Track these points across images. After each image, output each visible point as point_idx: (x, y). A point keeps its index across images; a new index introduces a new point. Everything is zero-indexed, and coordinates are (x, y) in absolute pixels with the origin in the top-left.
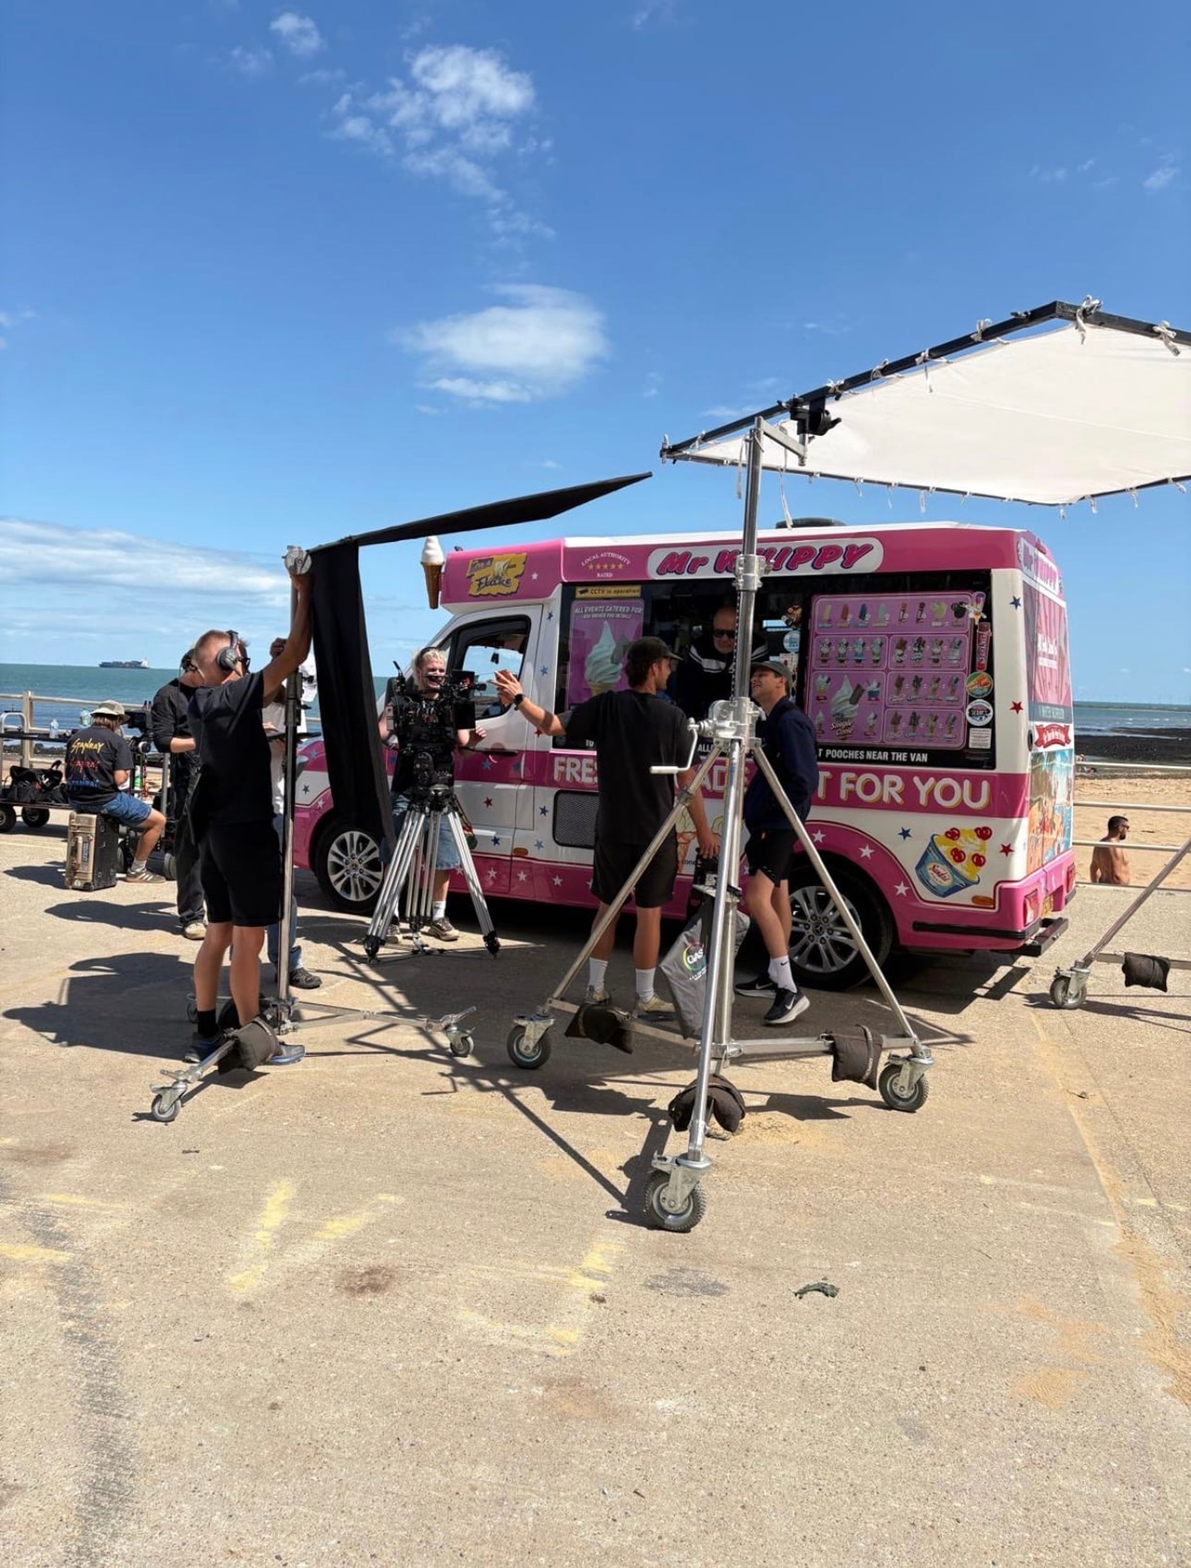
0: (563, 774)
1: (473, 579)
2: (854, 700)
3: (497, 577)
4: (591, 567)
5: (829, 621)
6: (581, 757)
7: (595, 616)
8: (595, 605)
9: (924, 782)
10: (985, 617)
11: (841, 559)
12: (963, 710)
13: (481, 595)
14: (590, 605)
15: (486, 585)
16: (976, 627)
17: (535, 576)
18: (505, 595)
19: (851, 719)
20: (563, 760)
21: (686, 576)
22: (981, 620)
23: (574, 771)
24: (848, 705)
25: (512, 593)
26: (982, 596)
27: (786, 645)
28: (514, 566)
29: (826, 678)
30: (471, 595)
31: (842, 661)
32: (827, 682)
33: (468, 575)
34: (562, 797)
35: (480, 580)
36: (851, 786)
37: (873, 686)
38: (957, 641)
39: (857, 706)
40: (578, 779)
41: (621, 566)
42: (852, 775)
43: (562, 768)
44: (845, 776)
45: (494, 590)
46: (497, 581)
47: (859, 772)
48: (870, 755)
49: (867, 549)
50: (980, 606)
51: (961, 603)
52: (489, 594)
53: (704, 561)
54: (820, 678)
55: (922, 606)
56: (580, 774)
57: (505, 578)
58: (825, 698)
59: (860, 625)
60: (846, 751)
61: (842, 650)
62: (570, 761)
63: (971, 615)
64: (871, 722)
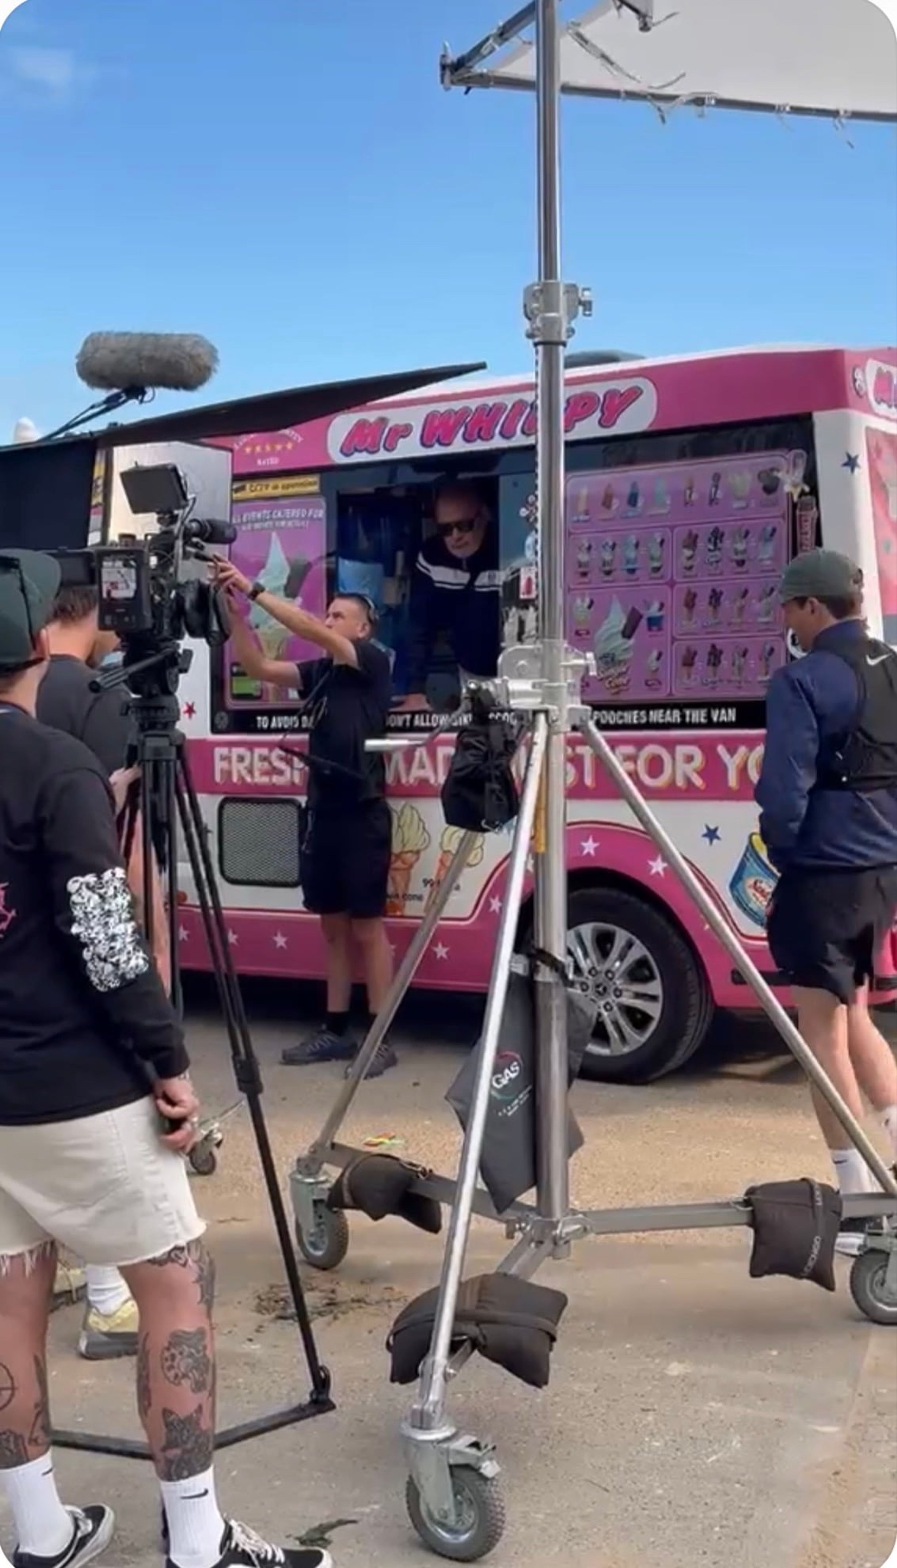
0: (228, 774)
2: (628, 633)
4: (248, 450)
5: (587, 513)
6: (251, 746)
7: (257, 526)
8: (257, 509)
9: (732, 752)
10: (807, 489)
12: (783, 636)
14: (249, 510)
16: (795, 506)
19: (624, 662)
20: (224, 751)
21: (382, 455)
22: (802, 494)
23: (242, 767)
24: (620, 641)
26: (802, 455)
29: (587, 601)
31: (608, 573)
32: (590, 607)
34: (229, 808)
36: (630, 766)
37: (654, 611)
38: (769, 529)
39: (632, 642)
40: (248, 779)
41: (289, 446)
42: (631, 750)
43: (225, 765)
47: (640, 744)
48: (656, 716)
49: (634, 394)
50: (799, 473)
51: (772, 470)
53: (404, 431)
54: (579, 602)
55: (717, 477)
56: (251, 771)
58: (588, 633)
59: (630, 514)
60: (620, 713)
61: (608, 556)
62: (236, 751)
63: (787, 488)
64: (654, 665)
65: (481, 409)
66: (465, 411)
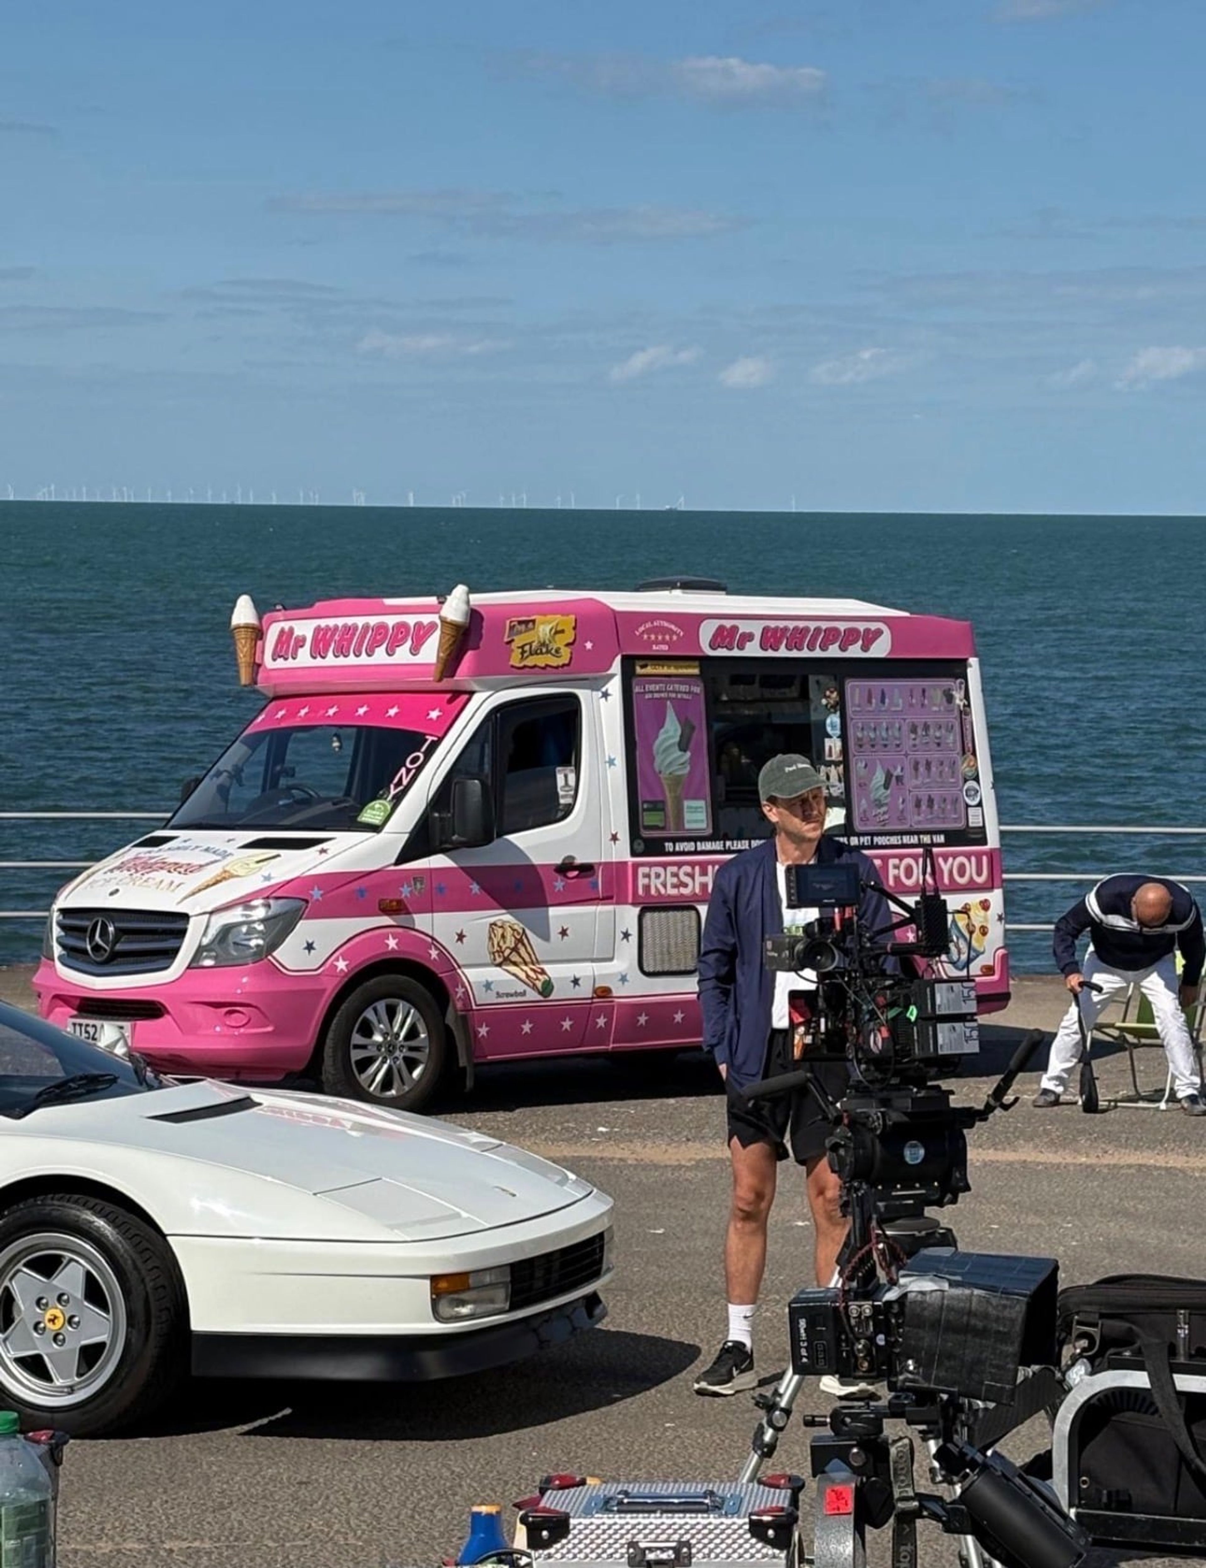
0: (647, 888)
1: (514, 645)
2: (886, 786)
3: (543, 644)
4: (645, 636)
5: (861, 706)
6: (664, 865)
7: (656, 695)
8: (656, 683)
9: (946, 861)
10: (966, 703)
11: (860, 642)
12: (961, 790)
13: (525, 667)
14: (651, 683)
15: (531, 654)
16: (961, 712)
17: (589, 645)
18: (557, 667)
19: (886, 804)
20: (646, 870)
21: (736, 653)
22: (964, 706)
23: (658, 883)
24: (882, 790)
25: (563, 666)
26: (961, 683)
27: (829, 729)
28: (562, 631)
29: (864, 764)
30: (512, 666)
31: (873, 746)
32: (865, 767)
33: (506, 639)
34: (645, 915)
35: (522, 647)
36: (896, 871)
37: (898, 772)
38: (949, 725)
39: (889, 792)
40: (663, 891)
41: (675, 638)
42: (896, 861)
43: (646, 881)
44: (892, 862)
45: (540, 660)
46: (544, 650)
47: (901, 857)
48: (906, 839)
49: (879, 633)
50: (963, 694)
51: (949, 690)
52: (535, 666)
53: (749, 637)
54: (859, 765)
55: (922, 691)
56: (664, 885)
57: (555, 646)
58: (865, 784)
59: (884, 709)
60: (888, 837)
61: (872, 735)
62: (655, 870)
63: (958, 701)
64: (901, 807)
65: (796, 629)
66: (786, 629)
